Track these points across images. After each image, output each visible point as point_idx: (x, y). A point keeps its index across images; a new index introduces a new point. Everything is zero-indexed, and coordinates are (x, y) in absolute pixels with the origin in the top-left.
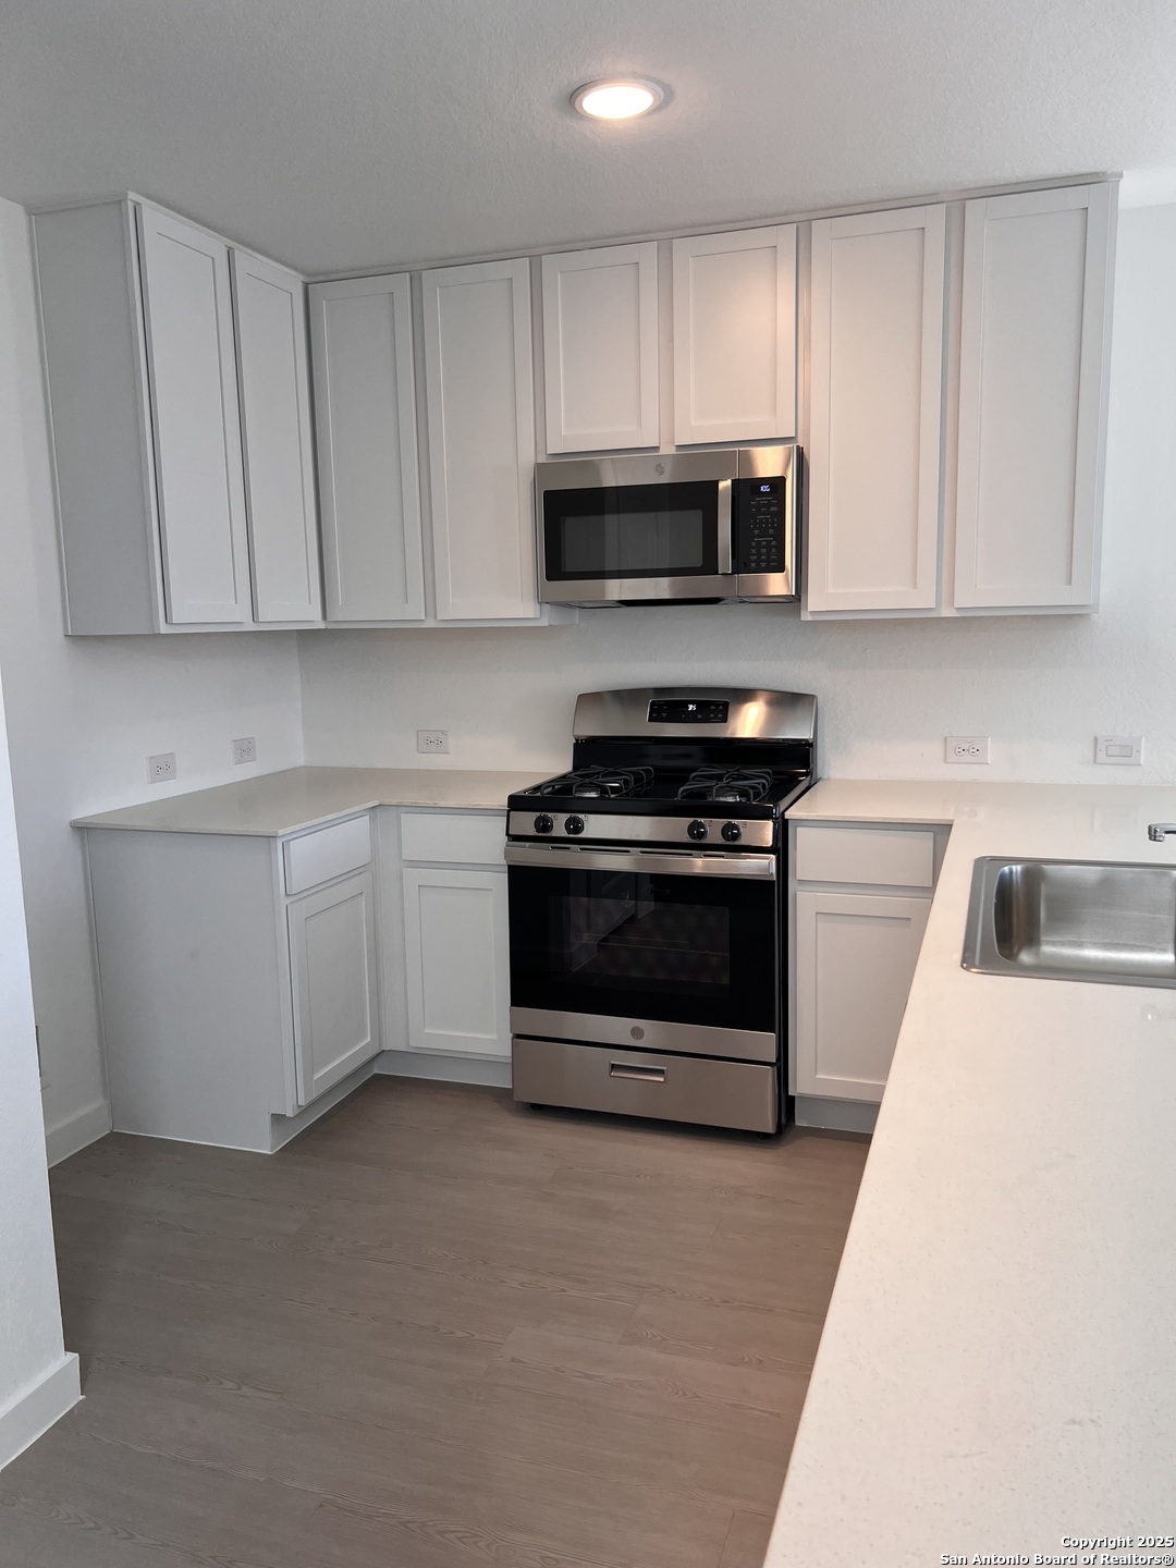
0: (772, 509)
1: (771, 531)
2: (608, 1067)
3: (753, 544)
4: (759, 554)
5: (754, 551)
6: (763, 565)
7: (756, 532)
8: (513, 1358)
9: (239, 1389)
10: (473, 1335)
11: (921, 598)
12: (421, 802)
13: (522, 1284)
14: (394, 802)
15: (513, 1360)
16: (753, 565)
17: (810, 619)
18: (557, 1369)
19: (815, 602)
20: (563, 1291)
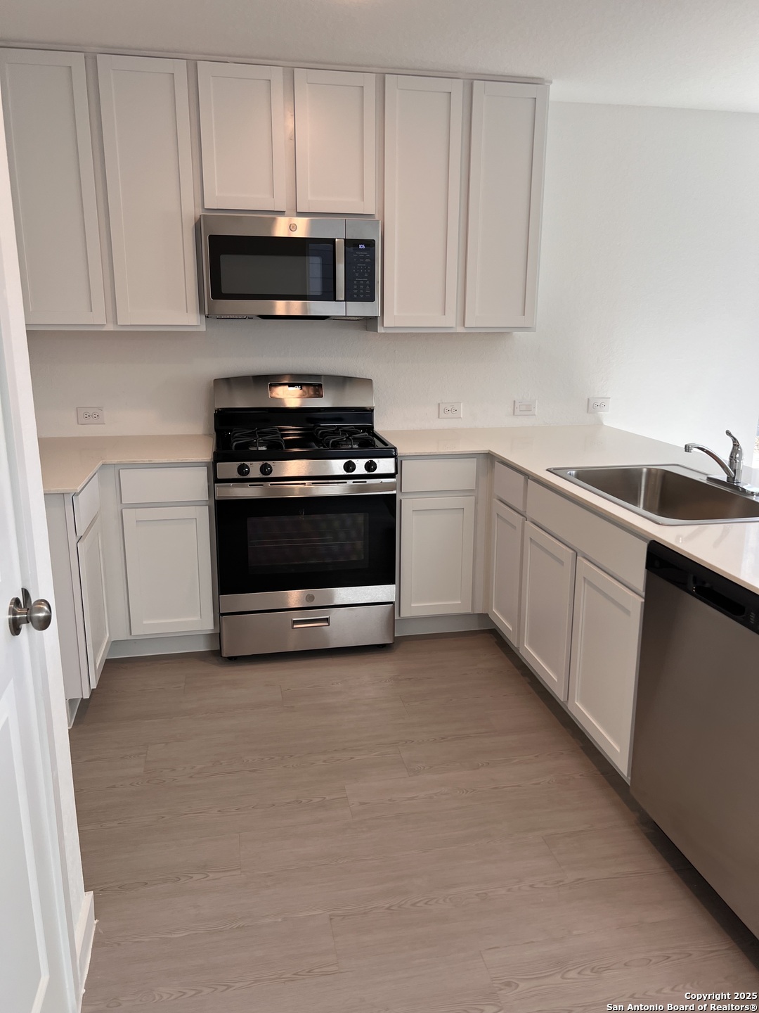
0: (367, 260)
1: (366, 275)
2: (290, 623)
3: (355, 282)
4: (358, 289)
5: (355, 287)
6: (362, 296)
7: (357, 274)
8: (360, 803)
9: (208, 876)
10: (325, 798)
11: (449, 321)
12: (139, 460)
13: (325, 761)
14: (115, 461)
15: (361, 804)
16: (355, 296)
17: (383, 332)
18: (390, 800)
19: (389, 321)
20: (352, 758)
